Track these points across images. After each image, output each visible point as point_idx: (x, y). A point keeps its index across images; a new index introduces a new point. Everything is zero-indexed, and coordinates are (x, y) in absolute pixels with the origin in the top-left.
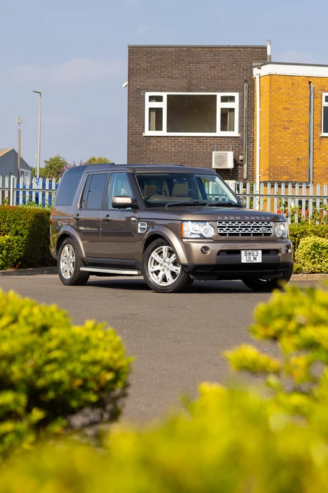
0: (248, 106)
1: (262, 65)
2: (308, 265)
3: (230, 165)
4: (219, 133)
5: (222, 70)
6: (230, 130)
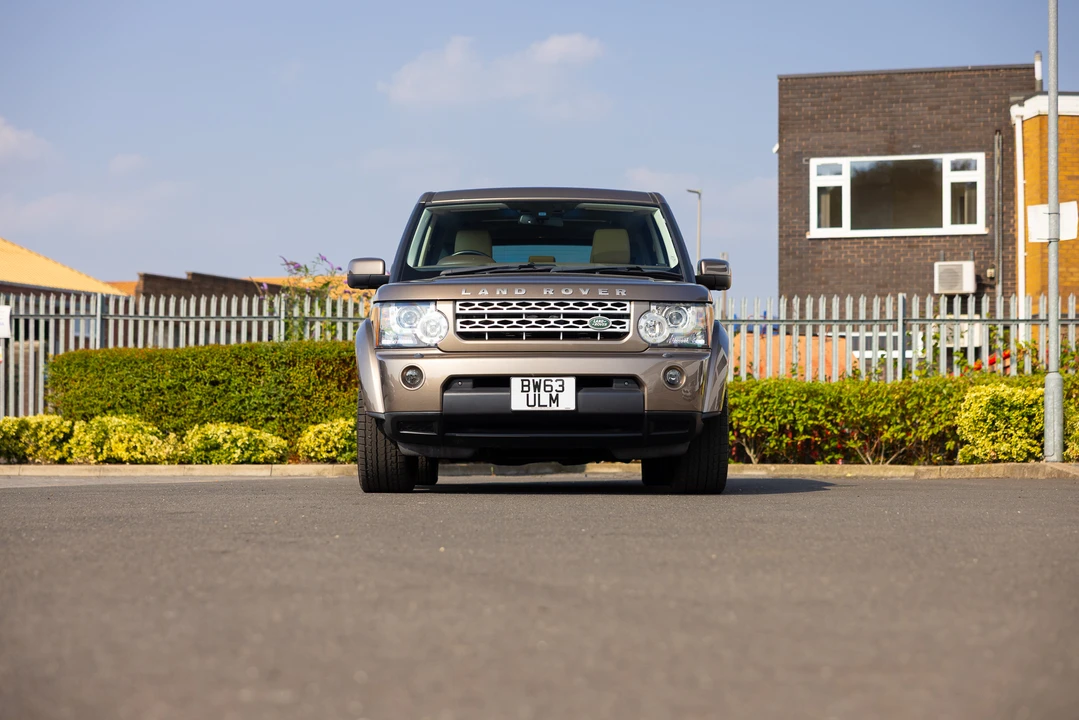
0: (1003, 176)
1: (1025, 100)
2: (983, 446)
3: (968, 285)
4: (948, 228)
5: (953, 112)
6: (969, 222)
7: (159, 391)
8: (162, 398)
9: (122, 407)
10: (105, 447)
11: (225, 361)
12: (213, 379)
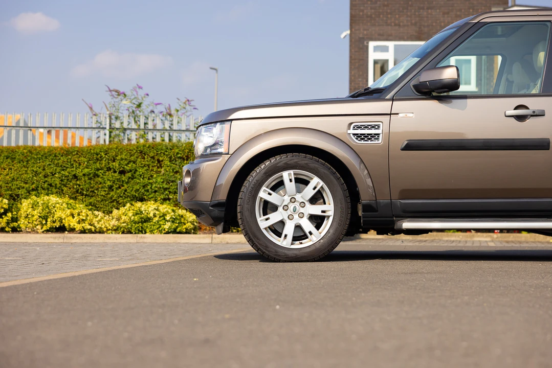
7: (75, 177)
8: (78, 182)
9: (44, 189)
10: (49, 220)
11: (131, 156)
12: (122, 169)
